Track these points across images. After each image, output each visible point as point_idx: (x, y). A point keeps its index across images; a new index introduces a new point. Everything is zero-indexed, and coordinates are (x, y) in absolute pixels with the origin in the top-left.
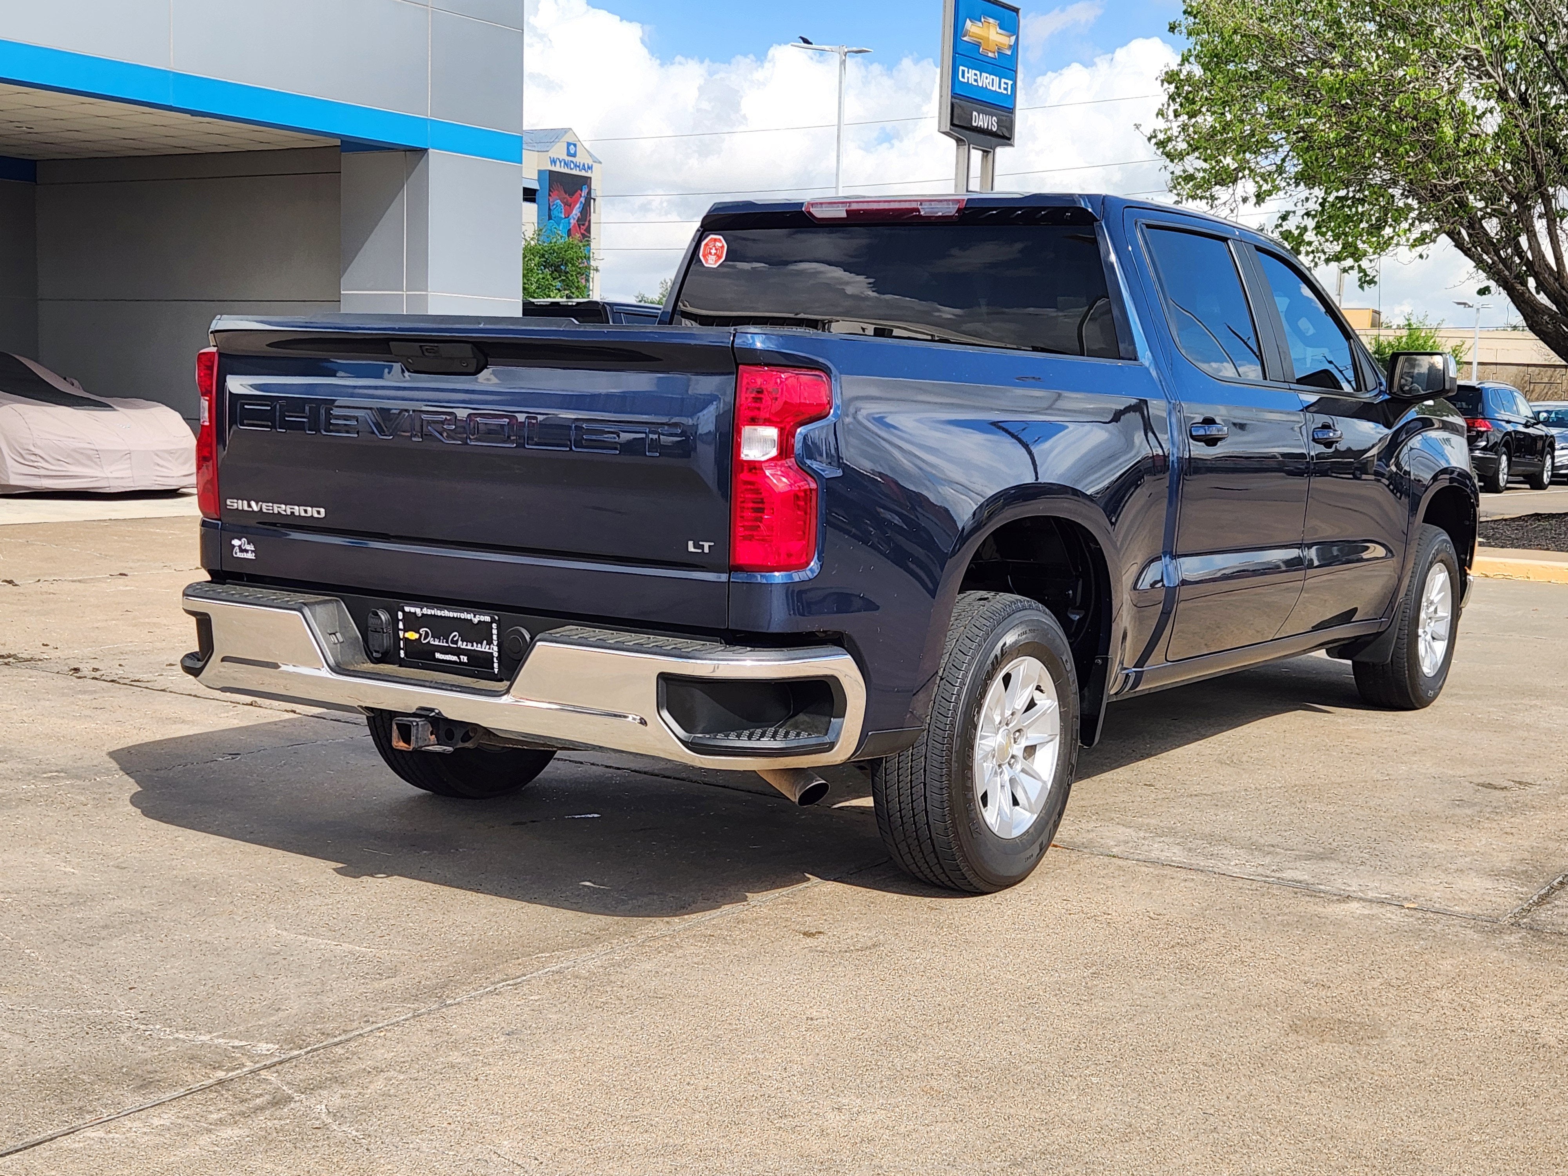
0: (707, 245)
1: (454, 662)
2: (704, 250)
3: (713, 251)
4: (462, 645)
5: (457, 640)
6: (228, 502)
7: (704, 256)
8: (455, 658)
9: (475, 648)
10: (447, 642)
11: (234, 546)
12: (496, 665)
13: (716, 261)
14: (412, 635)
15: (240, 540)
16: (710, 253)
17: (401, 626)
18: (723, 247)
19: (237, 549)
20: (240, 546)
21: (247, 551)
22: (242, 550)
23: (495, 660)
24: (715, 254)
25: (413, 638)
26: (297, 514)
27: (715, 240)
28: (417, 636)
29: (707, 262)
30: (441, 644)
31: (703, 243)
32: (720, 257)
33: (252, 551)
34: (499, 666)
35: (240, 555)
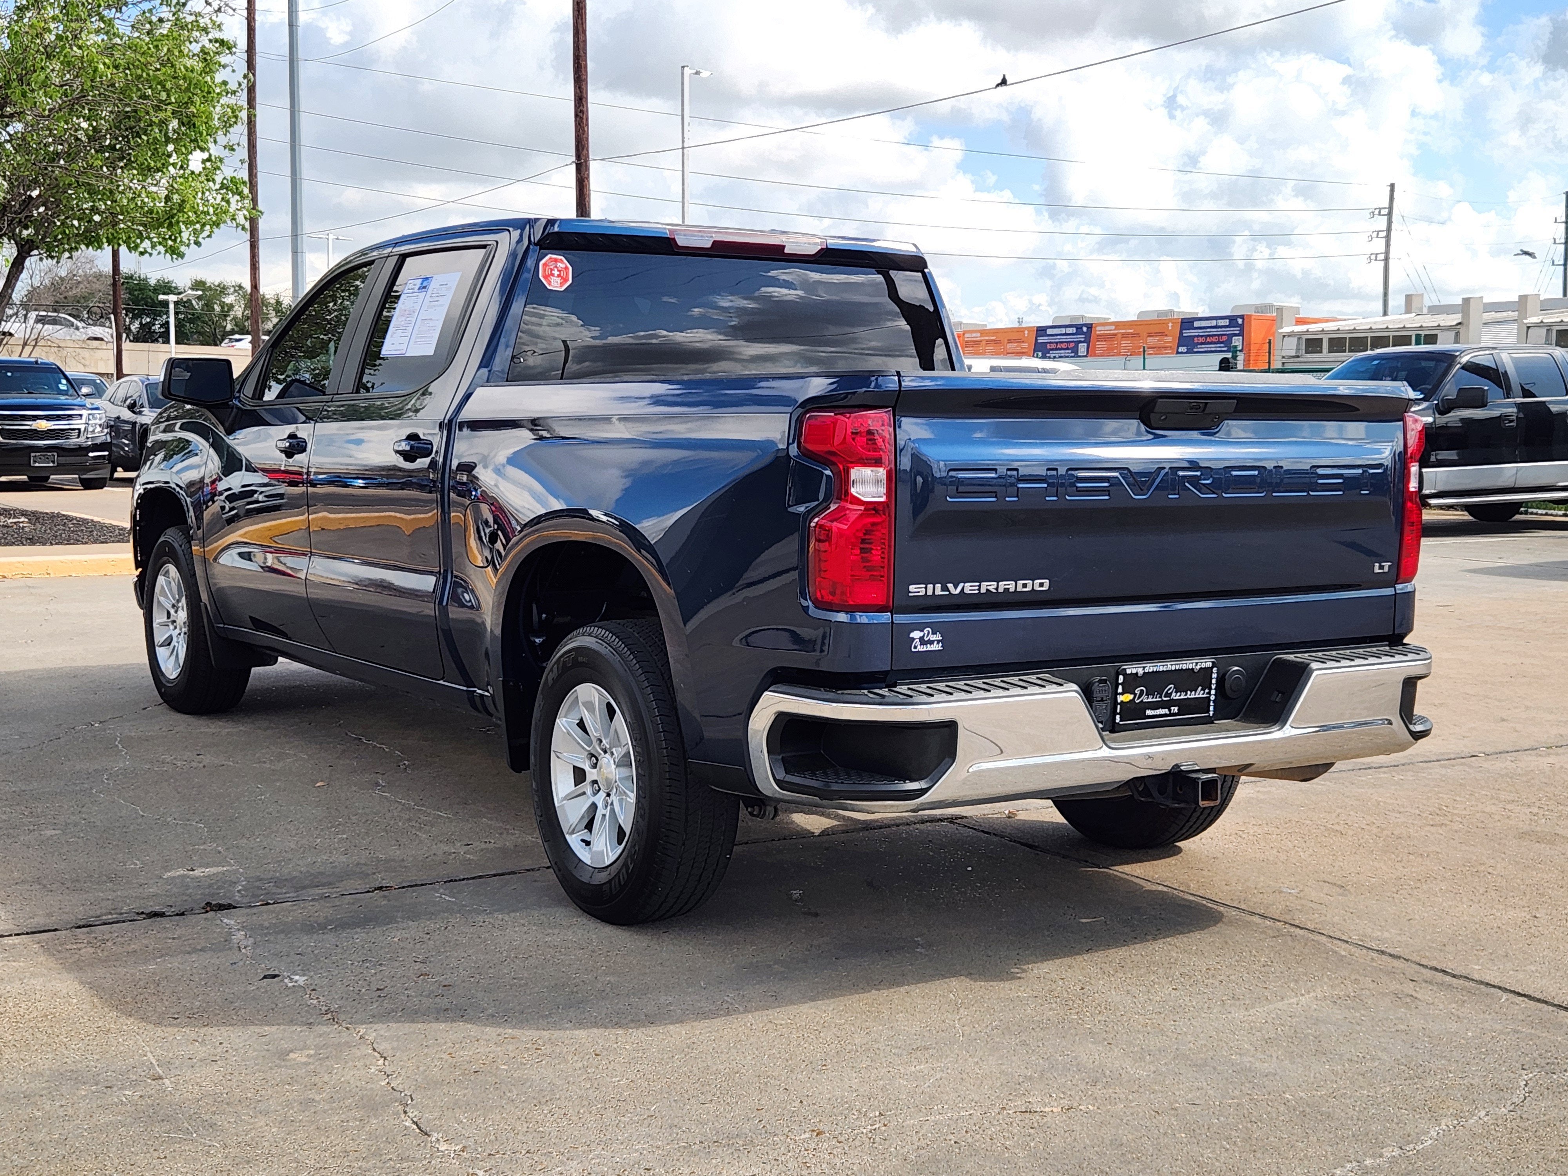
0: (545, 265)
1: (1165, 715)
2: (544, 271)
3: (556, 272)
4: (1175, 696)
5: (1171, 693)
6: (912, 588)
7: (546, 277)
8: (1166, 711)
9: (1188, 696)
10: (1160, 697)
11: (913, 639)
12: (1211, 708)
13: (561, 285)
14: (1128, 697)
15: (922, 631)
16: (553, 275)
17: (1120, 690)
18: (566, 268)
19: (917, 642)
20: (921, 639)
21: (931, 642)
22: (923, 641)
23: (1212, 704)
24: (559, 276)
25: (1128, 700)
26: (1012, 590)
27: (556, 260)
28: (1131, 697)
29: (550, 284)
30: (1154, 700)
31: (541, 263)
32: (566, 280)
33: (938, 641)
34: (1214, 708)
35: (921, 648)
